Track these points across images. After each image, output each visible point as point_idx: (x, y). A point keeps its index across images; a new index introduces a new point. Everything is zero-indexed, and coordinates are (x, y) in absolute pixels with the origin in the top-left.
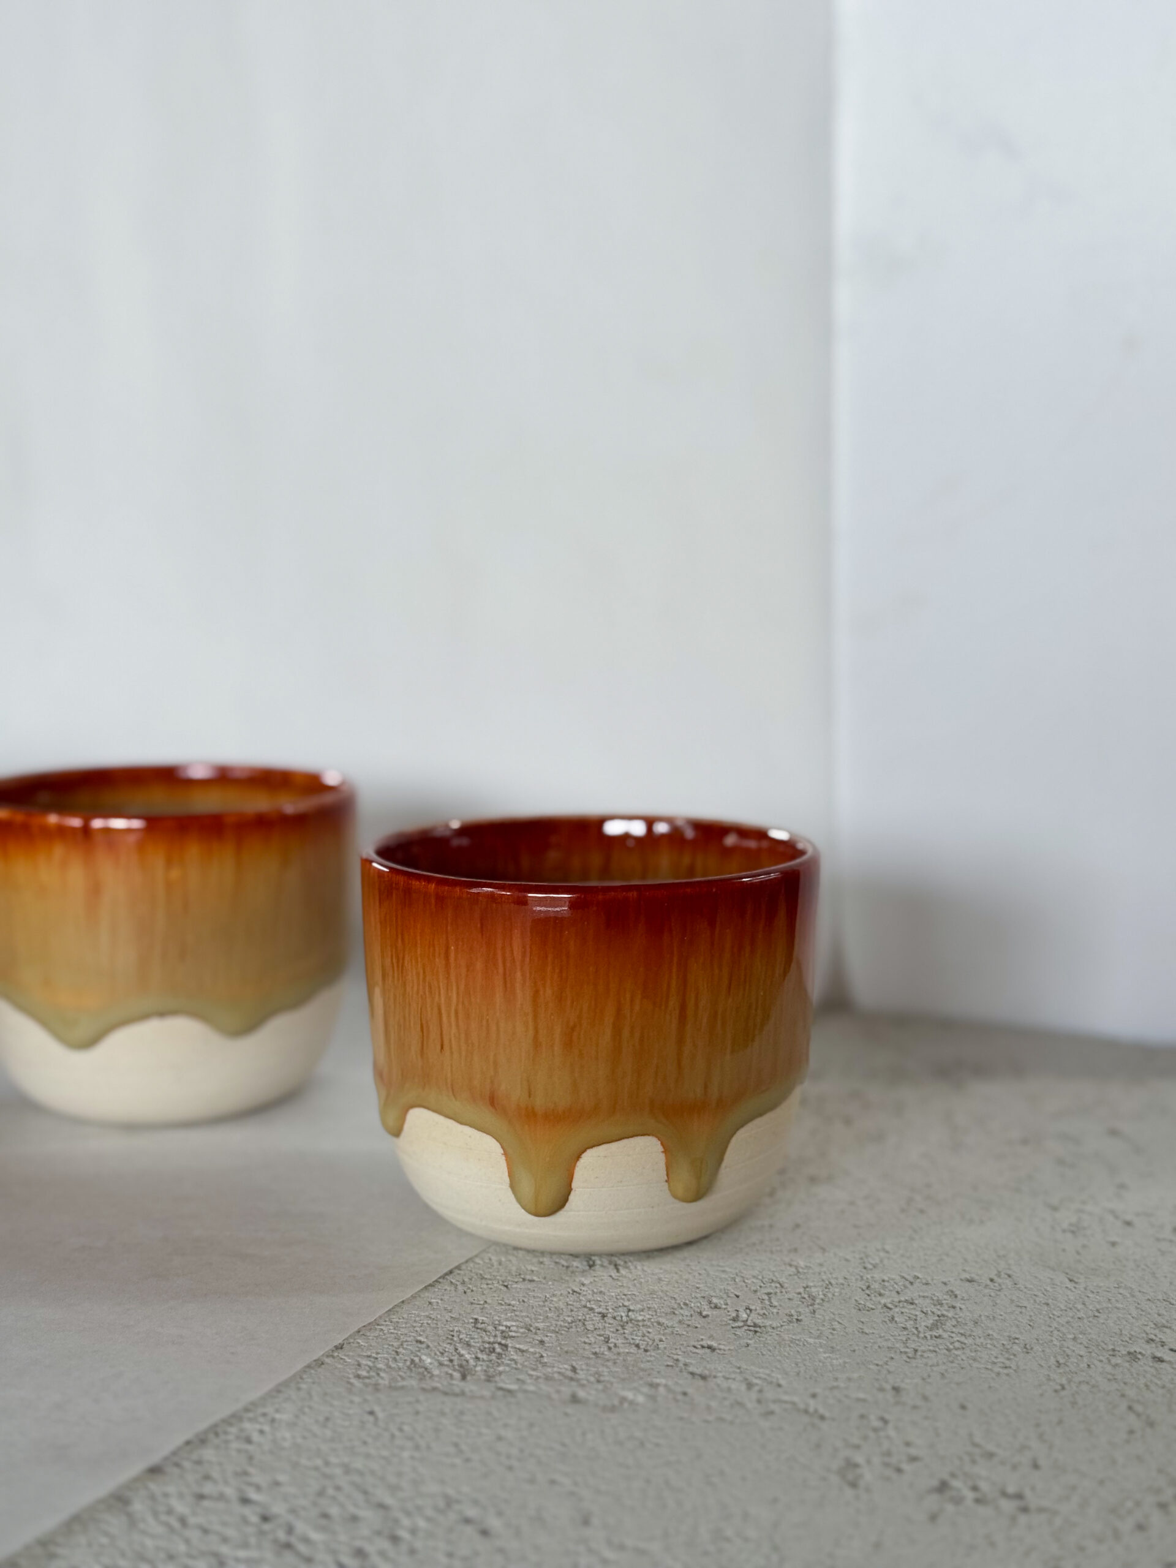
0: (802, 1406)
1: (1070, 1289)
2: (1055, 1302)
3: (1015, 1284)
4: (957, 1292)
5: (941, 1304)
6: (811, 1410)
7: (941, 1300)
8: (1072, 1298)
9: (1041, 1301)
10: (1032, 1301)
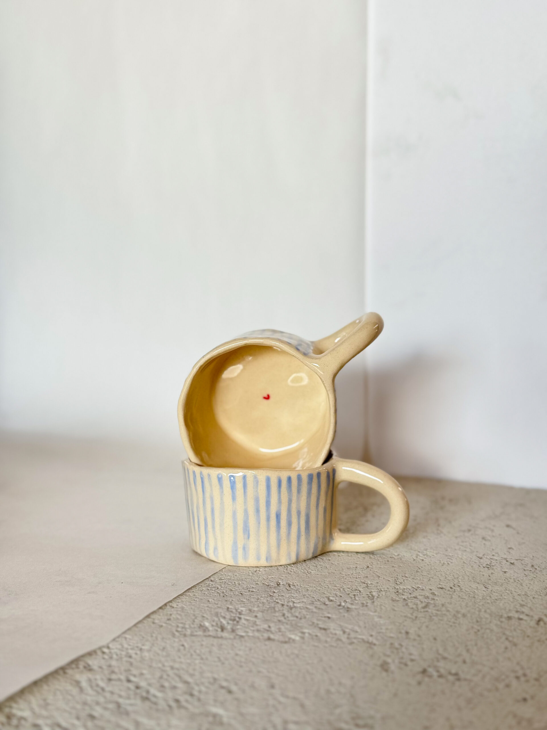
0: (366, 640)
1: (485, 591)
2: (478, 596)
3: (461, 589)
4: (436, 593)
5: (429, 598)
6: (370, 641)
7: (429, 596)
8: (485, 594)
9: (472, 596)
10: (468, 596)
